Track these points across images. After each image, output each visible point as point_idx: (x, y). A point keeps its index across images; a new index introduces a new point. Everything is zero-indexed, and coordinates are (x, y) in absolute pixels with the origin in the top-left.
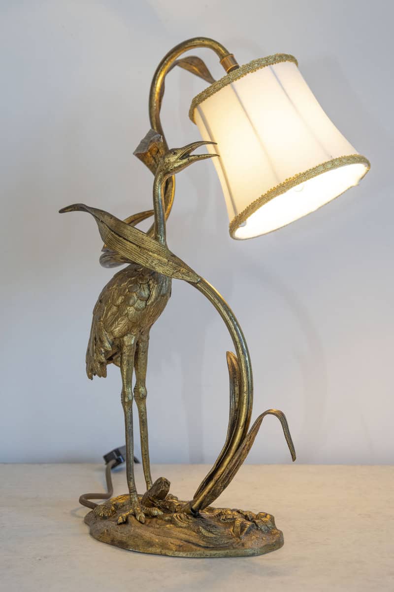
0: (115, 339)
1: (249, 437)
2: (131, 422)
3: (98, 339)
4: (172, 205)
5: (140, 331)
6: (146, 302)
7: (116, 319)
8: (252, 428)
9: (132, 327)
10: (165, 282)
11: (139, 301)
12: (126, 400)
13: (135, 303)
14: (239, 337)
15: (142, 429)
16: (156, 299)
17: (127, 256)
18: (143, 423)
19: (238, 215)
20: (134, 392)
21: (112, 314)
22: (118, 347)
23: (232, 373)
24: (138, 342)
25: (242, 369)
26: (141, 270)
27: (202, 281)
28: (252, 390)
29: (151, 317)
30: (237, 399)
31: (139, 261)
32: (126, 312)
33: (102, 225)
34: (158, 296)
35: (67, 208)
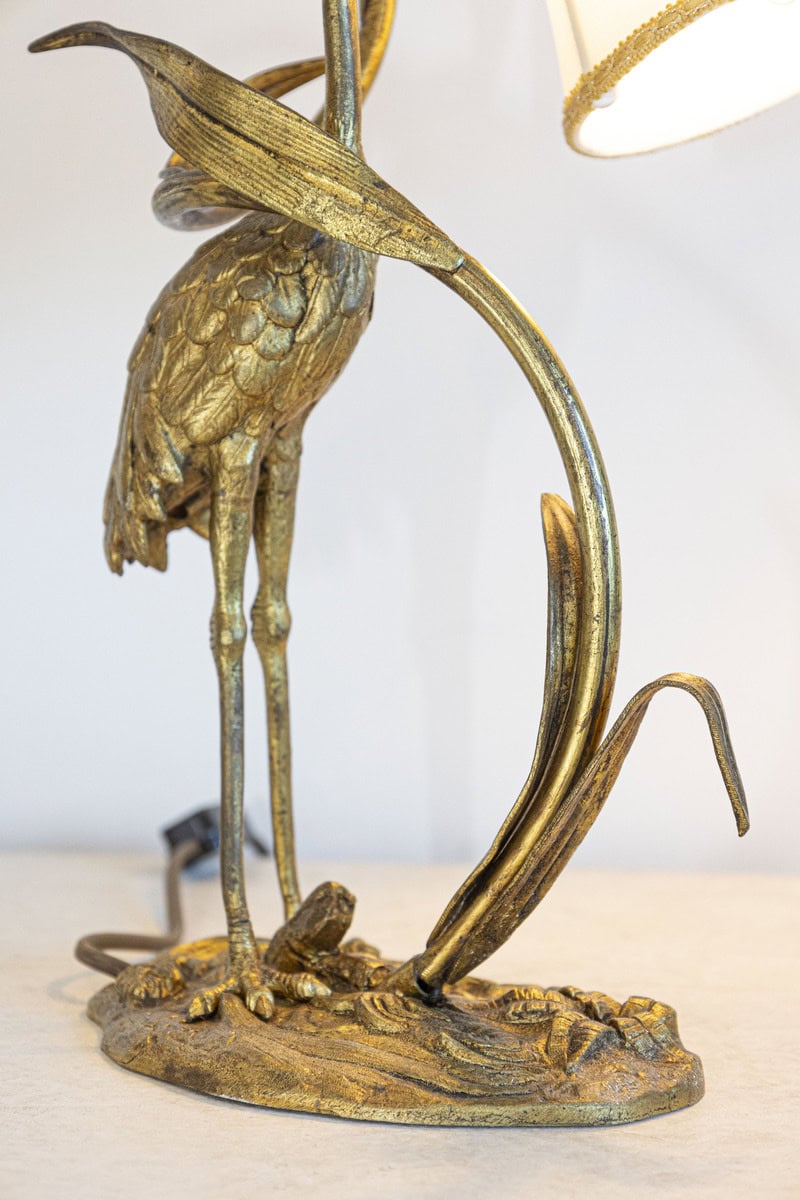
0: (193, 446)
1: (604, 757)
2: (240, 709)
3: (140, 447)
4: (386, 45)
5: (273, 425)
6: (294, 331)
7: (199, 386)
8: (615, 730)
9: (248, 409)
10: (356, 271)
11: (271, 329)
12: (226, 639)
13: (258, 335)
14: (582, 445)
15: (274, 732)
16: (326, 322)
17: (238, 184)
18: (278, 714)
19: (592, 70)
20: (253, 617)
21: (187, 369)
22: (203, 472)
23: (556, 557)
24: (265, 460)
25: (588, 543)
26: (280, 230)
27: (469, 266)
28: (618, 610)
29: (310, 381)
30: (570, 640)
31: (272, 200)
32: (230, 361)
33: (160, 87)
34: (333, 314)
35: (55, 36)
